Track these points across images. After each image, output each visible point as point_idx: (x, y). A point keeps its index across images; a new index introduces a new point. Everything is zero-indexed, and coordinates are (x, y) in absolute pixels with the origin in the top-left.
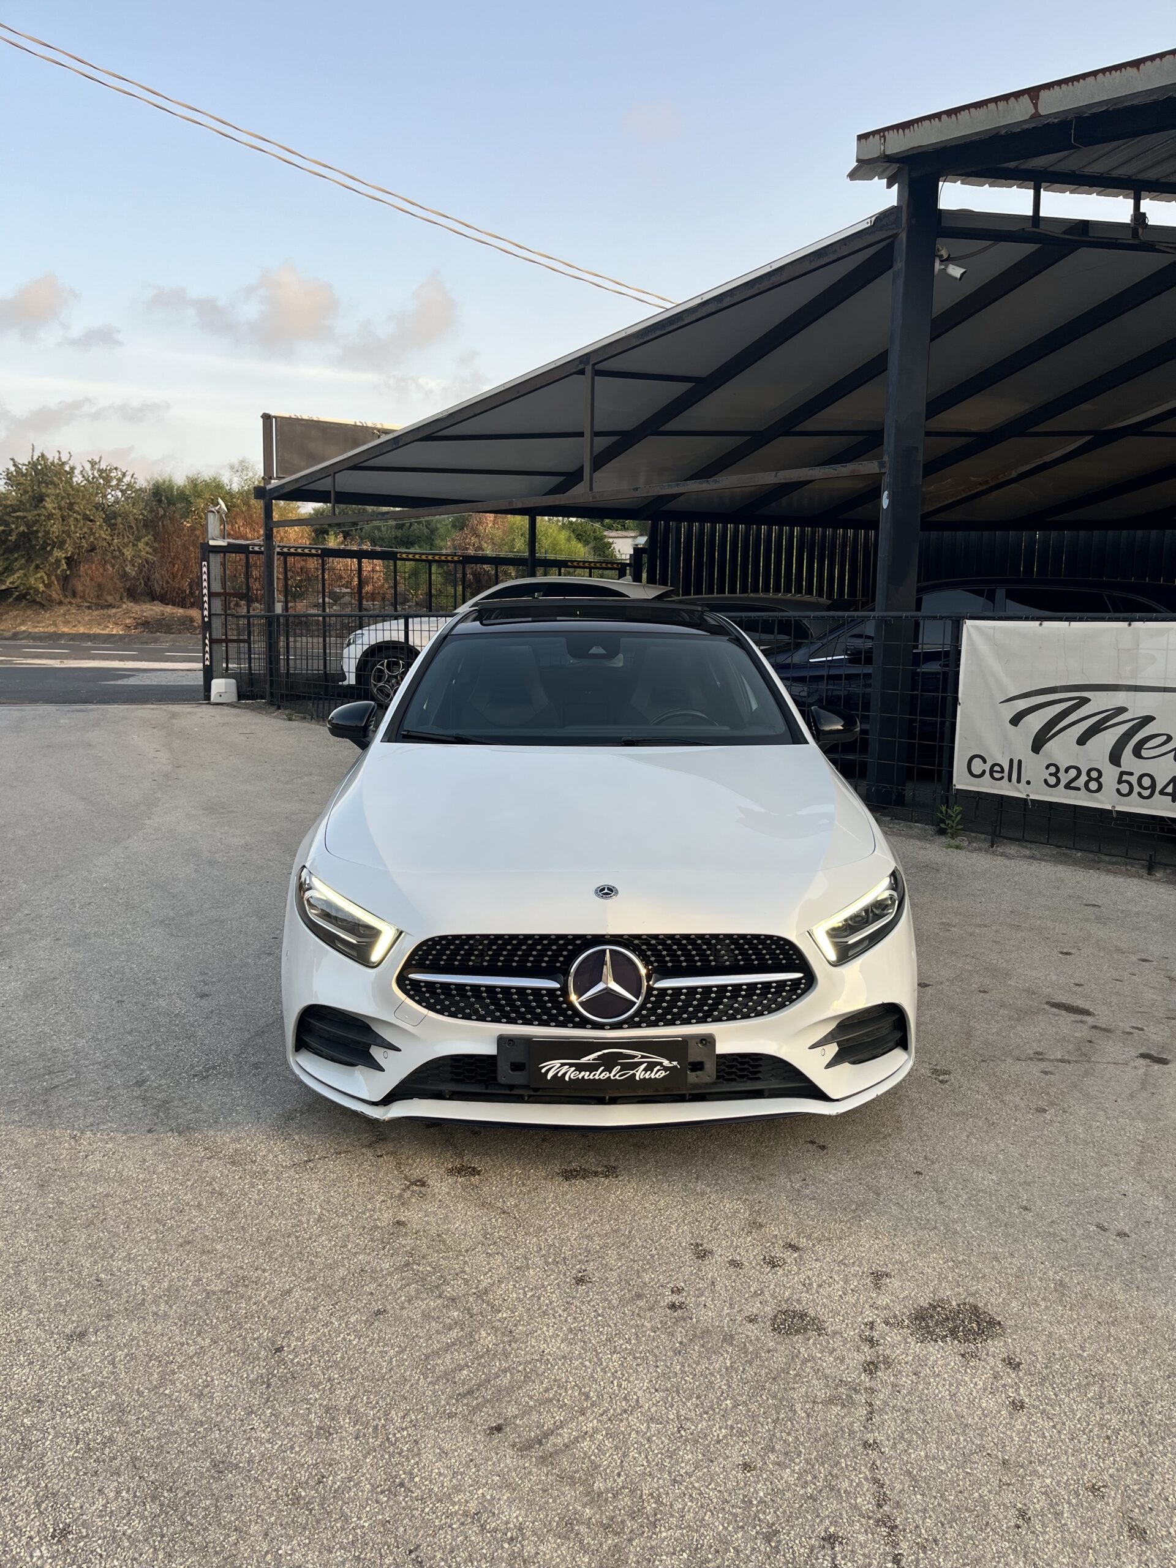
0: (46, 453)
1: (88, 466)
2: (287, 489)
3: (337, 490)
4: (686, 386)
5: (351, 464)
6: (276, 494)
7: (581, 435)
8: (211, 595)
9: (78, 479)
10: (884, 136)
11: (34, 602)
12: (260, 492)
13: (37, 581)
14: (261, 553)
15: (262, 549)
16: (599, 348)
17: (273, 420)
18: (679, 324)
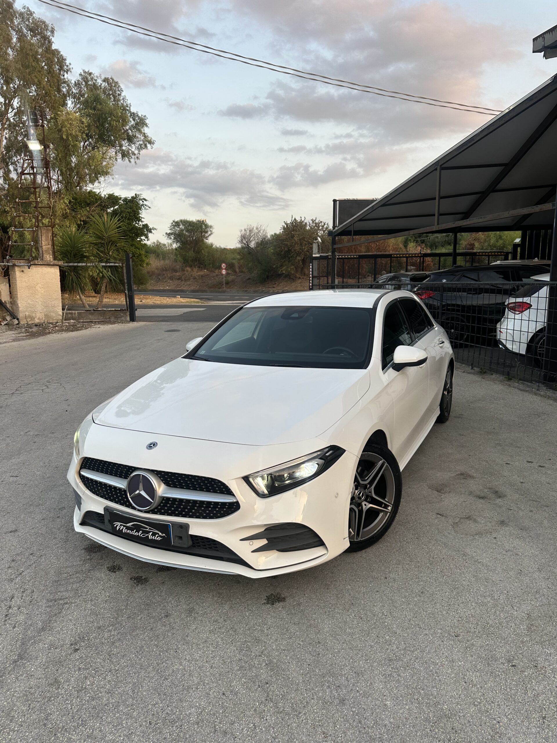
0: (296, 218)
1: (311, 222)
2: (339, 232)
3: (355, 230)
5: (358, 219)
6: (336, 234)
7: (435, 199)
8: (313, 277)
9: (308, 228)
10: (544, 37)
11: (290, 278)
12: (330, 233)
13: (291, 269)
14: (330, 259)
15: (331, 257)
16: (442, 158)
17: (338, 202)
18: (473, 142)
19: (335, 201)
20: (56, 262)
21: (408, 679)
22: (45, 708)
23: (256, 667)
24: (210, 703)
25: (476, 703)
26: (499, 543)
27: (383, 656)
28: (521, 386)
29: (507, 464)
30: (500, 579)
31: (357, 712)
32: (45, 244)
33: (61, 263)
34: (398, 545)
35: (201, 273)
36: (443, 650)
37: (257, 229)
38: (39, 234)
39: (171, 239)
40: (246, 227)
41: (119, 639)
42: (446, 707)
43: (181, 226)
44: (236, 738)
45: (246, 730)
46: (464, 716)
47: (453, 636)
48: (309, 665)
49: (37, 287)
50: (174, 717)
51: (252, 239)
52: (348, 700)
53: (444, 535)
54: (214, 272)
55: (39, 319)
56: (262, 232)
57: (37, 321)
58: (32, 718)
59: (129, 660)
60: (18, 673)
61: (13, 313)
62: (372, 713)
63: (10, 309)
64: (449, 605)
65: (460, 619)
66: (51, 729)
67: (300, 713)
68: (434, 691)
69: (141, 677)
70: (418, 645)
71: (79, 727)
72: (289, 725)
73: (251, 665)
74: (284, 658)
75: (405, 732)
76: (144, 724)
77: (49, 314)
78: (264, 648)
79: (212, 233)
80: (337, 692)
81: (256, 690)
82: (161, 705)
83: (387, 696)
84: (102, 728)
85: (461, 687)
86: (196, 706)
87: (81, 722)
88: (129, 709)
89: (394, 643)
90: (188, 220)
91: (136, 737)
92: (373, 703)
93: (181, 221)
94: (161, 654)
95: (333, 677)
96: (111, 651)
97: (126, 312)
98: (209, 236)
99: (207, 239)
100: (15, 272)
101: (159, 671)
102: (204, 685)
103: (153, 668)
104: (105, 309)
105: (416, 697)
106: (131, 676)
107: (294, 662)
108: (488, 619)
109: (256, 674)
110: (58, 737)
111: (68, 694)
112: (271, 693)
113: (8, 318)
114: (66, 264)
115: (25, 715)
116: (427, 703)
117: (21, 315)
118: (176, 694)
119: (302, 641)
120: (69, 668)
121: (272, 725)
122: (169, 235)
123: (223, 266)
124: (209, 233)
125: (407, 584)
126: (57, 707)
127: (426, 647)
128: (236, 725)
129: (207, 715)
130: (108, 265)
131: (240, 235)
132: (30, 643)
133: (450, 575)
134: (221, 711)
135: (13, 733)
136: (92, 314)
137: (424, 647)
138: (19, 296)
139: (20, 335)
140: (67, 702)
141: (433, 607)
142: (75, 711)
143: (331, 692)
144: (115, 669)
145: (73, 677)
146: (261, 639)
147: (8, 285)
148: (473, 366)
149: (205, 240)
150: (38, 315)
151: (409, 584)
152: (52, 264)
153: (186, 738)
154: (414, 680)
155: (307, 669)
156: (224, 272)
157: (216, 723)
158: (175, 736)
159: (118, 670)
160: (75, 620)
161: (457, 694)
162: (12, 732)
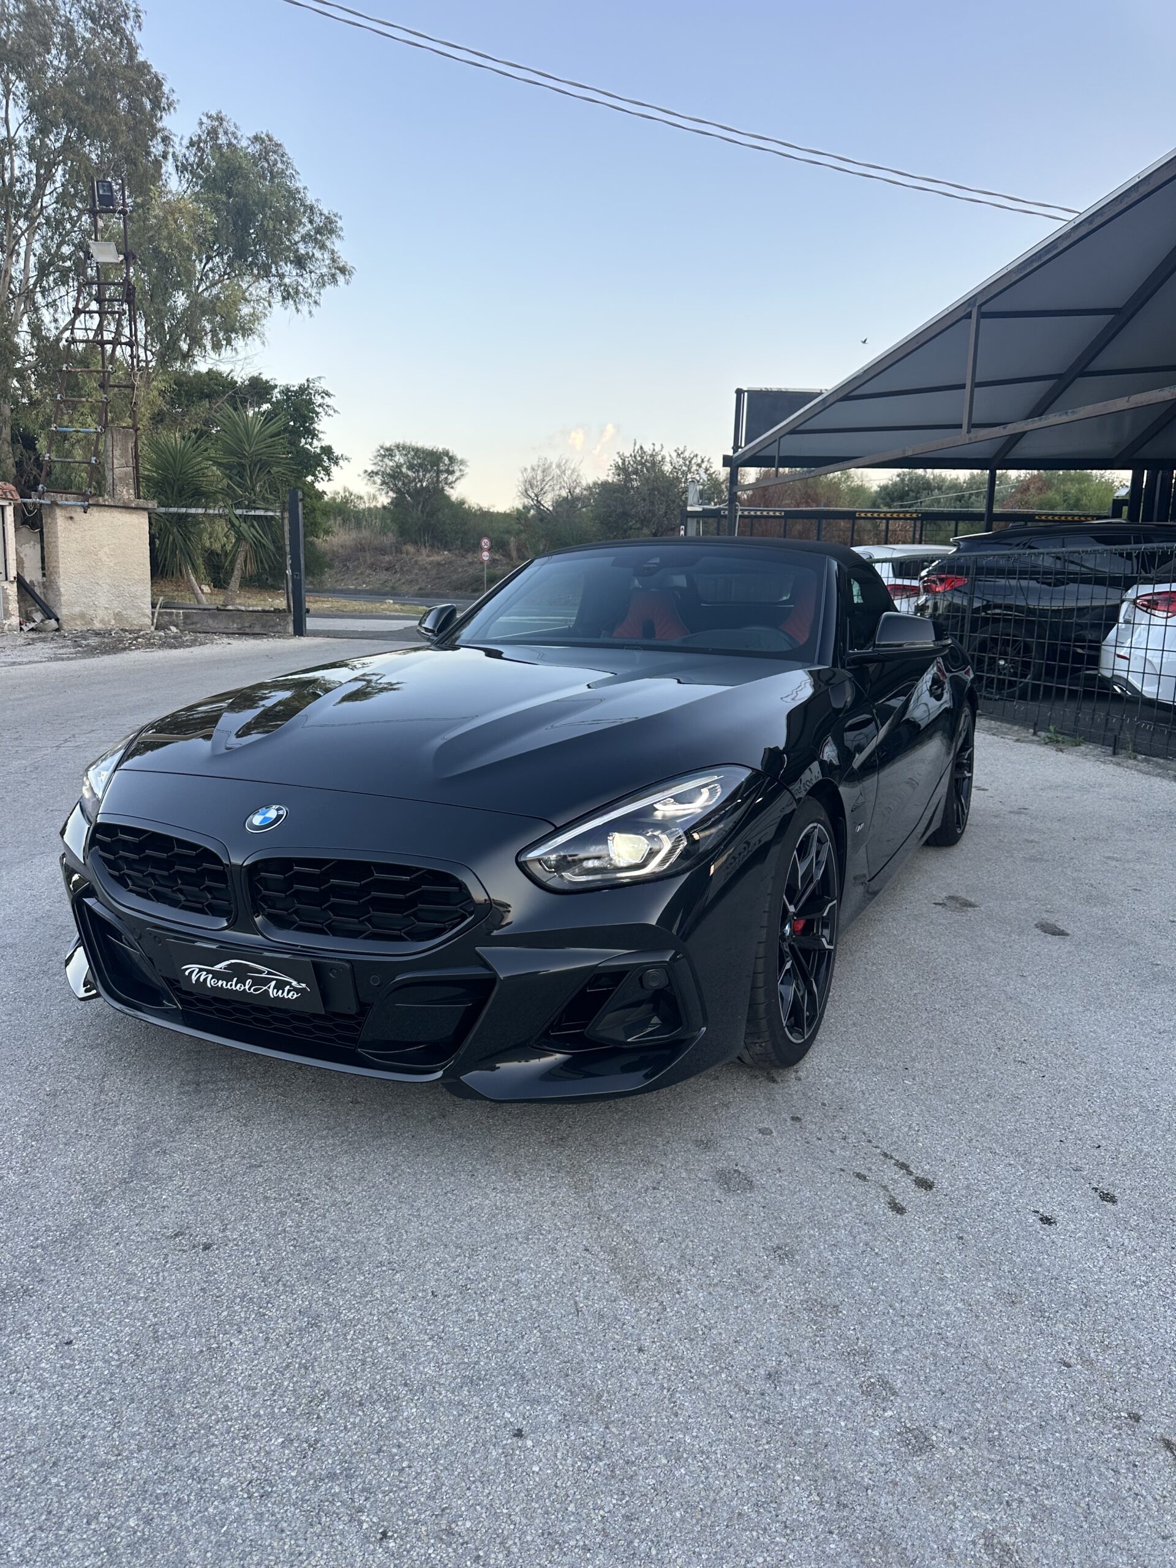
1: (674, 455)
2: (746, 457)
3: (781, 454)
4: (1107, 319)
5: (786, 431)
6: (739, 462)
9: (667, 468)
12: (727, 461)
14: (725, 517)
15: (727, 513)
16: (984, 289)
17: (746, 394)
18: (1055, 252)
19: (739, 392)
20: (142, 502)
21: (983, 1237)
22: (201, 1263)
23: (649, 1207)
24: (558, 1264)
25: (1138, 1282)
26: (1142, 1018)
27: (923, 1198)
28: (1143, 766)
29: (1136, 890)
30: (1155, 1077)
31: (880, 1288)
32: (119, 465)
33: (152, 504)
34: (924, 1017)
35: (436, 558)
36: (1051, 1191)
37: (559, 466)
38: (109, 443)
39: (374, 483)
40: (535, 463)
41: (346, 1152)
42: (1075, 1287)
43: (397, 457)
44: (624, 1324)
45: (645, 1312)
46: (1116, 1303)
47: (1068, 1170)
48: (764, 1207)
49: (101, 554)
50: (484, 1286)
51: (547, 487)
52: (858, 1269)
53: (1020, 1002)
54: (463, 556)
55: (102, 621)
56: (568, 472)
57: (97, 625)
58: (173, 1277)
59: (373, 1187)
60: (133, 1201)
61: (47, 607)
62: (916, 1292)
63: (42, 598)
64: (1052, 1118)
65: (1078, 1142)
66: (217, 1297)
67: (757, 1287)
68: (1043, 1259)
69: (403, 1216)
70: (995, 1182)
71: (279, 1297)
72: (737, 1307)
73: (641, 1203)
74: (708, 1193)
75: (993, 1325)
76: (420, 1294)
77: (124, 612)
78: (661, 1175)
79: (462, 475)
80: (832, 1255)
81: (656, 1246)
82: (453, 1265)
83: (943, 1264)
84: (331, 1300)
85: (1102, 1254)
86: (530, 1268)
87: (281, 1289)
88: (384, 1268)
89: (943, 1177)
90: (413, 444)
91: (406, 1318)
92: (914, 1276)
93: (398, 447)
94: (441, 1179)
95: (819, 1229)
96: (331, 1171)
97: (287, 616)
98: (456, 480)
99: (452, 488)
100: (54, 519)
101: (441, 1207)
102: (542, 1234)
103: (426, 1201)
104: (243, 608)
105: (1006, 1269)
106: (381, 1214)
107: (732, 1201)
108: (1139, 1143)
109: (652, 1219)
110: (235, 1312)
111: (246, 1239)
112: (688, 1252)
113: (38, 617)
114: (163, 510)
115: (158, 1273)
116: (1031, 1280)
117: (63, 612)
118: (482, 1247)
119: (743, 1166)
120: (244, 1197)
121: (700, 1306)
122: (372, 474)
123: (485, 543)
124: (457, 474)
125: (953, 1081)
126: (225, 1260)
127: (1013, 1186)
128: (622, 1303)
129: (556, 1283)
130: (252, 513)
131: (521, 479)
132: (153, 1152)
133: (1044, 1068)
134: (585, 1279)
135: (137, 1302)
136: (214, 617)
137: (1009, 1185)
138: (61, 570)
139: (61, 651)
140: (247, 1253)
141: (1018, 1121)
142: (267, 1268)
143: (820, 1253)
144: (344, 1201)
145: (253, 1211)
146: (653, 1160)
147: (38, 547)
148: (1037, 729)
149: (447, 488)
150: (101, 613)
151: (957, 1080)
152: (133, 505)
153: (516, 1322)
154: (997, 1239)
155: (762, 1214)
156: (486, 556)
157: (577, 1298)
158: (491, 1317)
159: (349, 1203)
160: (244, 1118)
161: (1094, 1266)
162: (135, 1300)
